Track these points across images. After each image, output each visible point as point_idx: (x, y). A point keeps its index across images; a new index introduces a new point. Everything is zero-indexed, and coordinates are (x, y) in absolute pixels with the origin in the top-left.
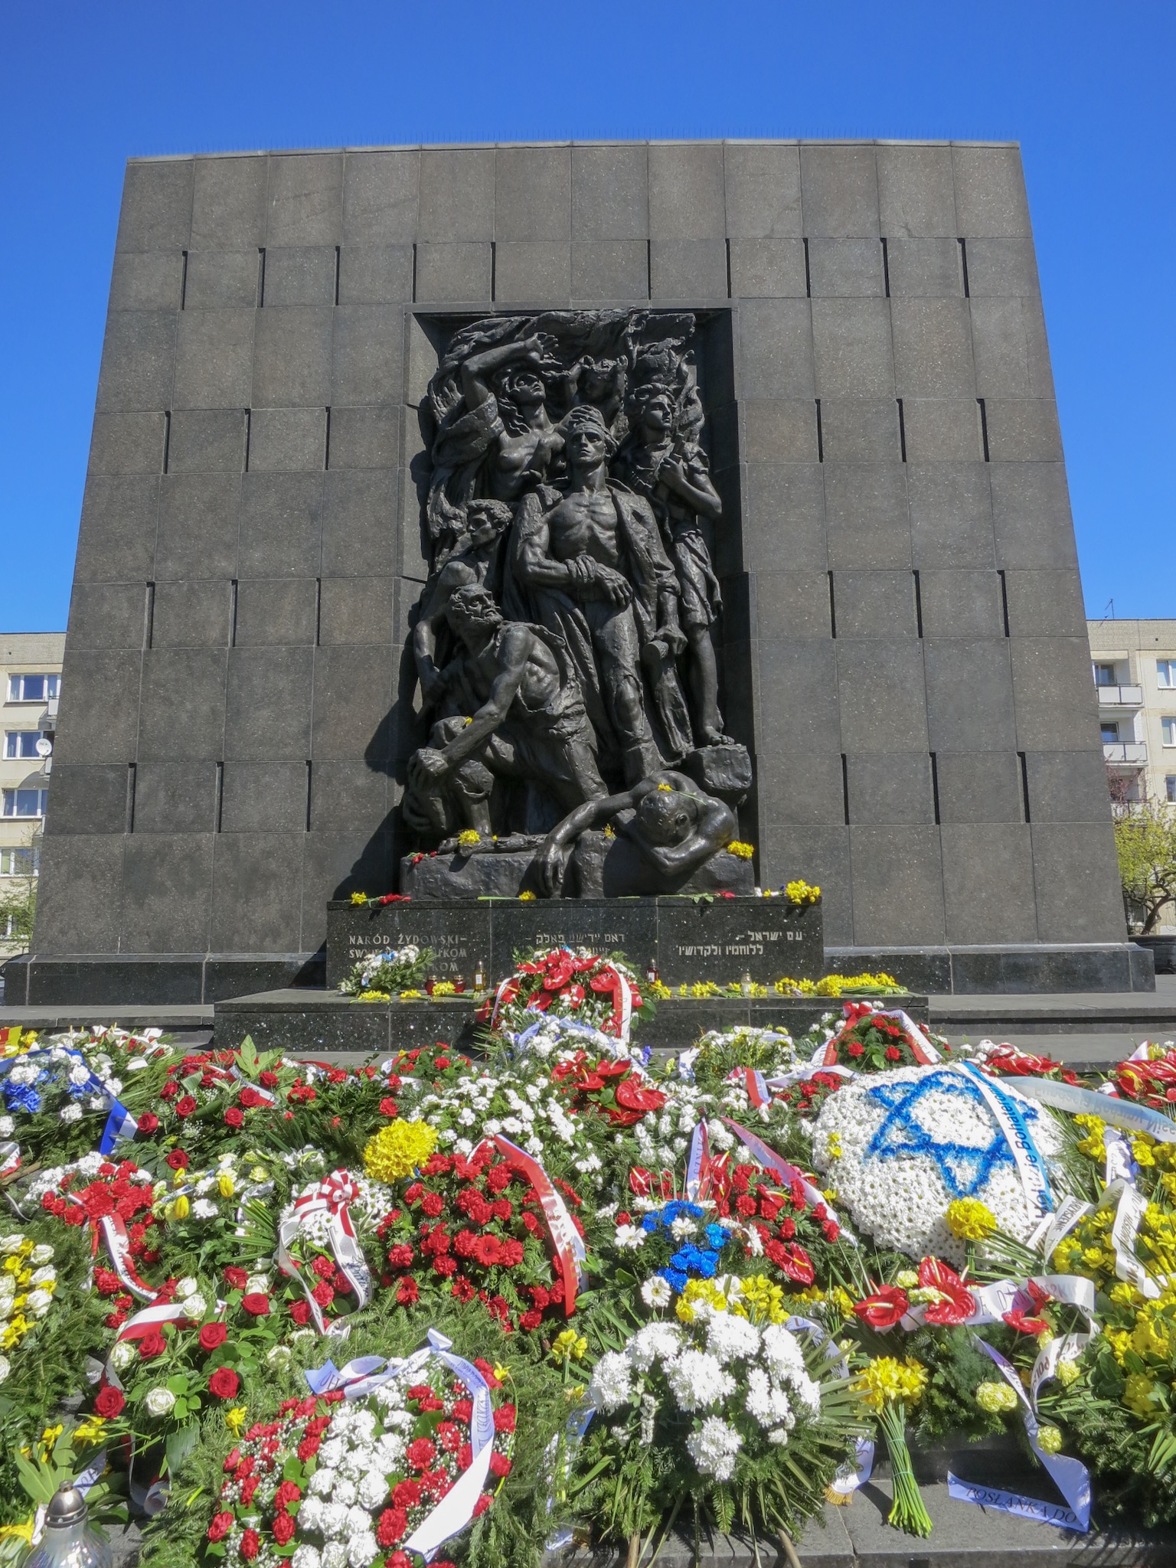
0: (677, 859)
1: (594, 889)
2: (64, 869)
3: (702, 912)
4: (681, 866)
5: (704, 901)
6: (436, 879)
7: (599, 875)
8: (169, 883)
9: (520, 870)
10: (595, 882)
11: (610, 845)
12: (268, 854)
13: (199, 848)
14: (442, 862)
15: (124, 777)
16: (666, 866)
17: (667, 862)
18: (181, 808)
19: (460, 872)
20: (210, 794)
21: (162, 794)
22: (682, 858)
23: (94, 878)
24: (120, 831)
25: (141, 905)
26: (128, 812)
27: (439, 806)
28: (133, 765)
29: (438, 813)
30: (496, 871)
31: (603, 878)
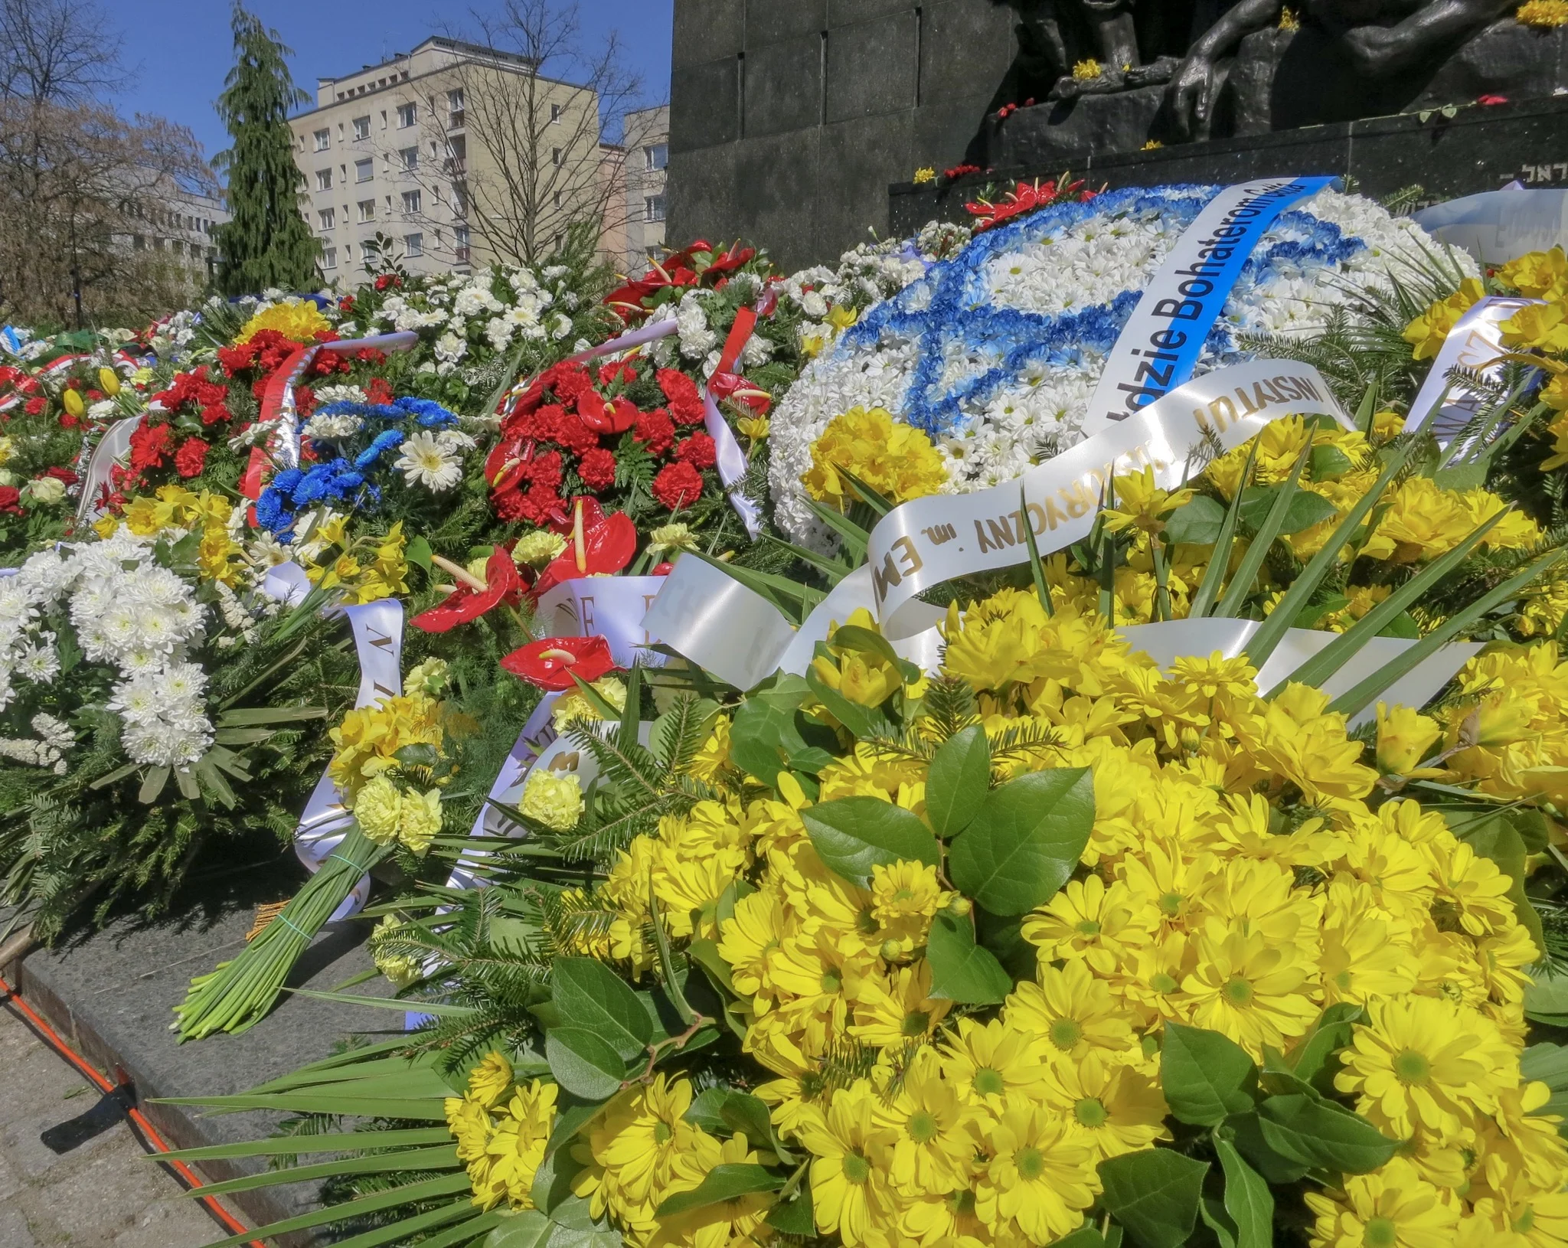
0: (1387, 45)
1: (1254, 121)
2: (686, 190)
3: (1435, 137)
4: (1396, 57)
5: (1439, 118)
6: (1029, 139)
7: (1264, 97)
8: (778, 196)
9: (1149, 108)
10: (1258, 112)
11: (1287, 43)
12: (873, 145)
13: (805, 148)
14: (1039, 112)
15: (734, 71)
16: (1366, 60)
17: (1369, 52)
18: (787, 99)
19: (1064, 124)
20: (815, 75)
21: (768, 85)
22: (1399, 43)
23: (712, 199)
24: (730, 139)
25: (753, 225)
26: (739, 114)
27: (1054, 33)
28: (741, 56)
29: (1051, 44)
30: (1114, 115)
31: (1272, 104)
